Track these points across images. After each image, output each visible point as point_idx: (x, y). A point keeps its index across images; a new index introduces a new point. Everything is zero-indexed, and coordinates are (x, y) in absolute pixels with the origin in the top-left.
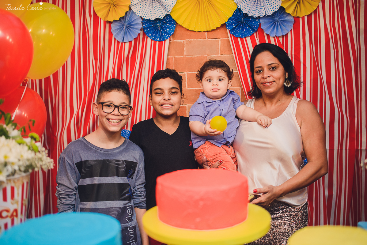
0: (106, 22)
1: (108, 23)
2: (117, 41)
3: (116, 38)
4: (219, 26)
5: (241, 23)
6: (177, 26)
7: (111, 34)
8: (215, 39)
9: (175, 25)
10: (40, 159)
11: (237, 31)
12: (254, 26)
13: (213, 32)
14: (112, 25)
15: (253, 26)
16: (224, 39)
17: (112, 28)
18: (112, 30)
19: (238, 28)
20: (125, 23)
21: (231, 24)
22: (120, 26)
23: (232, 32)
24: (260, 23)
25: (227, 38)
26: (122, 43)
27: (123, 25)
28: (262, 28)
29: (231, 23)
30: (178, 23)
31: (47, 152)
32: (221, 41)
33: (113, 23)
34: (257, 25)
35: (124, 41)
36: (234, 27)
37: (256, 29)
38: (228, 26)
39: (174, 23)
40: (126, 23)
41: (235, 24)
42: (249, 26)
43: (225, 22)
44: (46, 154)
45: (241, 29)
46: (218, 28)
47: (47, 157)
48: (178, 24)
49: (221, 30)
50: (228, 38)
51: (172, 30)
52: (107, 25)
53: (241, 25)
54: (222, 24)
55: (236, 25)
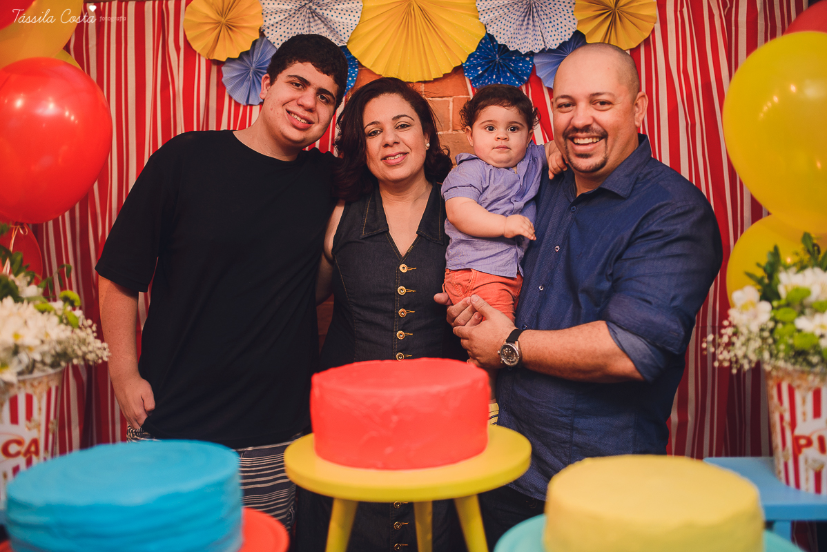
0: (211, 62)
1: (214, 64)
2: (235, 102)
3: (232, 95)
4: (449, 71)
5: (495, 65)
6: (361, 70)
7: (221, 87)
8: (442, 97)
9: (356, 70)
10: (83, 342)
11: (487, 81)
12: (522, 70)
13: (436, 83)
14: (223, 69)
15: (520, 70)
16: (460, 99)
17: (224, 75)
18: (223, 80)
19: (489, 76)
20: (252, 65)
21: (475, 68)
22: (241, 70)
23: (475, 84)
24: (534, 66)
25: (465, 96)
26: (245, 107)
27: (248, 69)
28: (538, 74)
29: (474, 65)
30: (363, 64)
31: (94, 328)
32: (453, 102)
33: (227, 64)
34: (527, 68)
35: (250, 103)
36: (480, 72)
37: (525, 78)
38: (468, 71)
39: (355, 65)
40: (254, 65)
41: (482, 66)
42: (511, 72)
43: (460, 64)
44: (93, 332)
45: (494, 77)
46: (446, 76)
47: (96, 338)
48: (363, 66)
49: (454, 79)
50: (469, 95)
51: (350, 79)
52: (214, 69)
53: (494, 69)
54: (454, 66)
55: (483, 69)
